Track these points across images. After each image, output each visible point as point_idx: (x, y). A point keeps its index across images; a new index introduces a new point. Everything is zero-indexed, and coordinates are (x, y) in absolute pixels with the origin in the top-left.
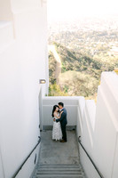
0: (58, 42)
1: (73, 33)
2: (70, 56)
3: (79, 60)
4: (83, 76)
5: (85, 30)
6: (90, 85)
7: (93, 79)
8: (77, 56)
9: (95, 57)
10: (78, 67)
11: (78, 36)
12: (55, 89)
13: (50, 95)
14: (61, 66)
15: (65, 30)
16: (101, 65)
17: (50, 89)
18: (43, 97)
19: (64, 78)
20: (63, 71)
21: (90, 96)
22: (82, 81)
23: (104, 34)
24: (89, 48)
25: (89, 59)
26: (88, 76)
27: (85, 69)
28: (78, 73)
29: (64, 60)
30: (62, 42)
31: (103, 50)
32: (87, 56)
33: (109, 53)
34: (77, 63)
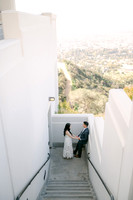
0: (68, 59)
1: (84, 51)
2: (80, 74)
3: (90, 78)
4: (93, 93)
5: (95, 48)
6: (100, 103)
7: (104, 96)
8: (88, 73)
9: (106, 75)
10: (88, 85)
11: (89, 54)
12: (65, 107)
13: (60, 113)
14: (71, 84)
15: (75, 48)
16: (111, 83)
17: (59, 107)
18: (53, 114)
19: (74, 95)
20: (73, 89)
21: (100, 114)
22: (92, 99)
23: (115, 51)
24: (99, 65)
25: (99, 77)
26: (98, 93)
27: (96, 87)
28: (88, 91)
29: (74, 78)
30: (72, 59)
31: (114, 68)
32: (98, 73)
33: (119, 71)
34: (87, 81)
